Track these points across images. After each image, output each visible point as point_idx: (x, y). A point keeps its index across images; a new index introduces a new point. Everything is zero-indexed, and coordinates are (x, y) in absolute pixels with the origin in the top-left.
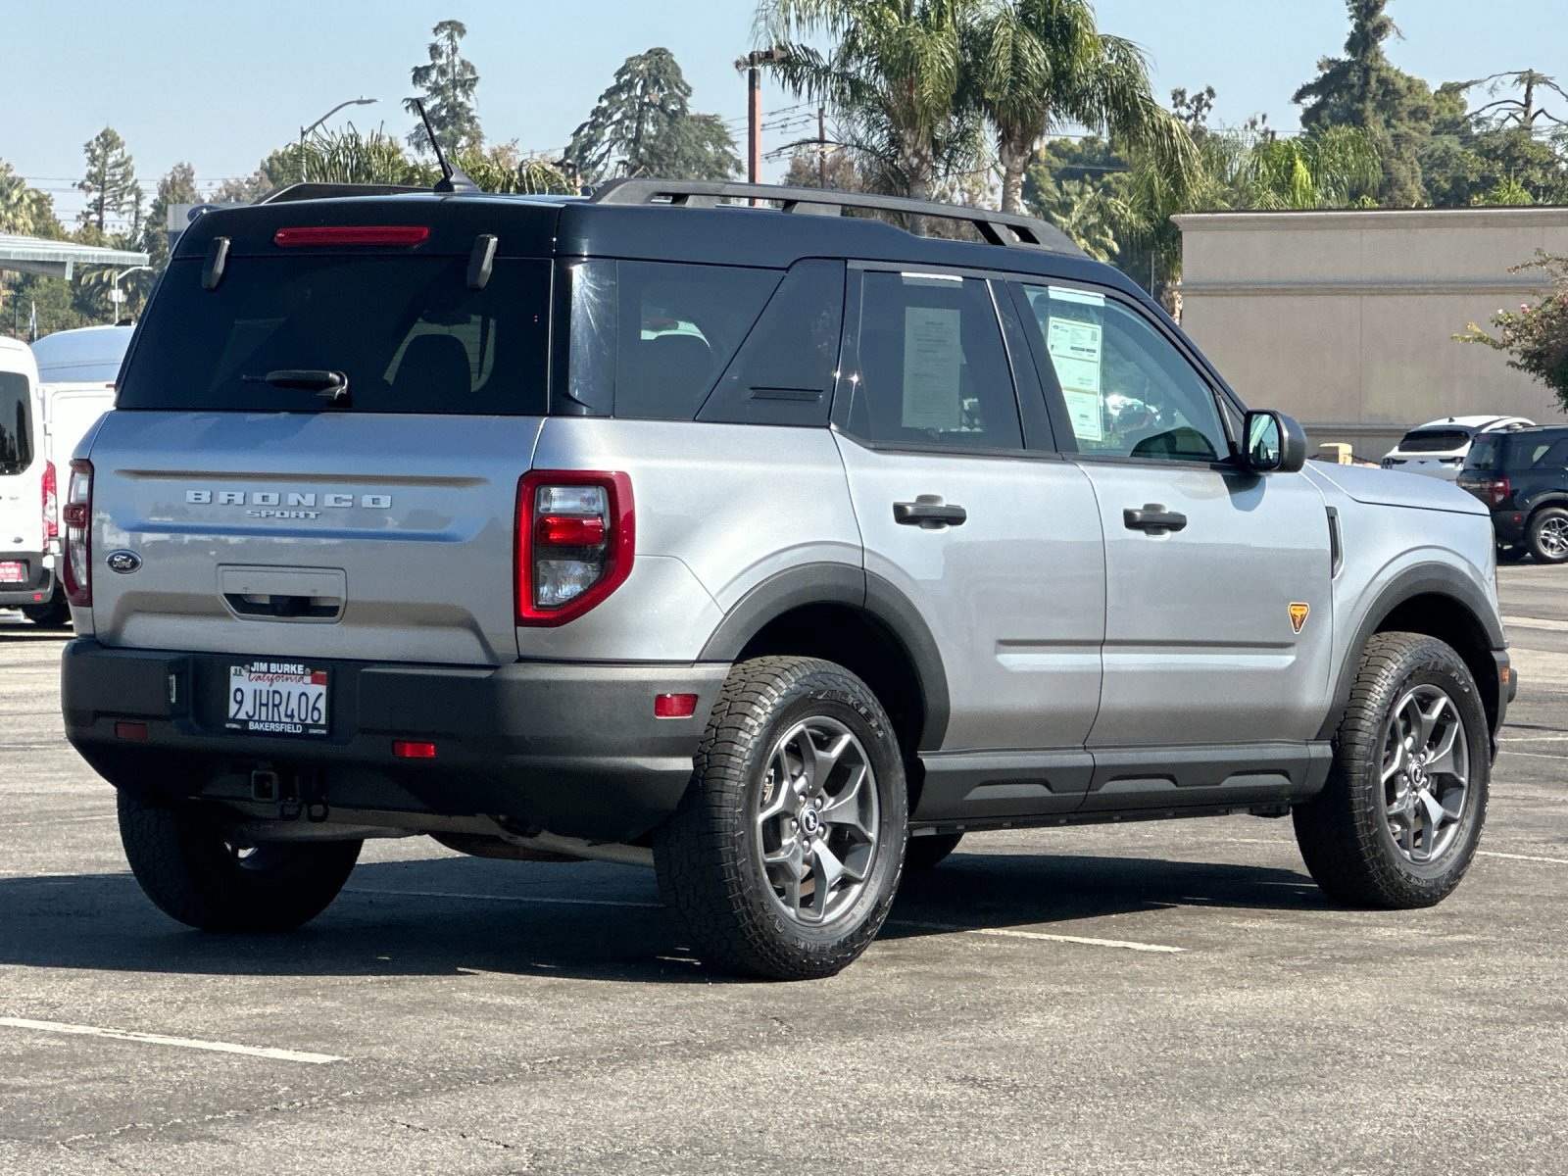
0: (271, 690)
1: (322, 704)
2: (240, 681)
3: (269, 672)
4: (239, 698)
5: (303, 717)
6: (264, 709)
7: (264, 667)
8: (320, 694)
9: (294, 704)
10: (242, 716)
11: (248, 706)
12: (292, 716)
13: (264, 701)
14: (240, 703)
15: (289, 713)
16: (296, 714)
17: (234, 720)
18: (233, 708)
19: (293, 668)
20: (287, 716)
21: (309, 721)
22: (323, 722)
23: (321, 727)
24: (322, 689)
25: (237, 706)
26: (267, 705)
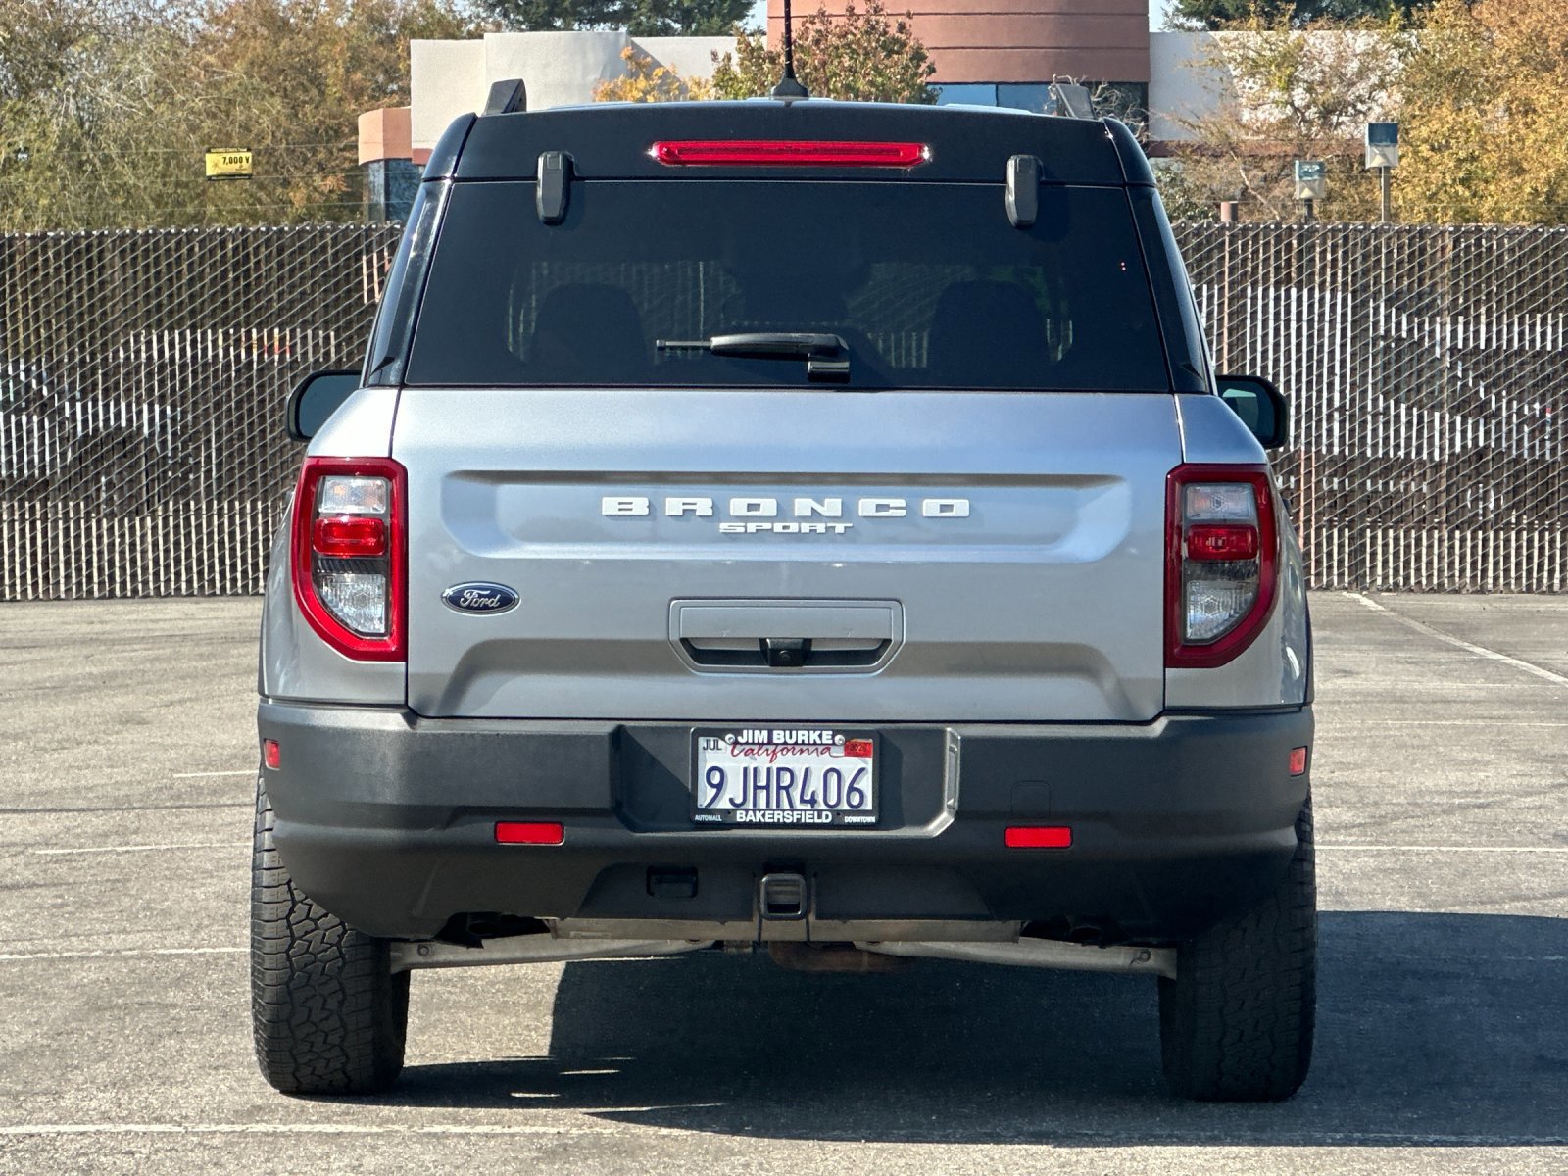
0: (775, 766)
1: (866, 784)
2: (716, 756)
3: (770, 742)
4: (716, 778)
5: (833, 800)
6: (763, 795)
7: (762, 736)
8: (862, 771)
9: (816, 784)
10: (724, 803)
11: (734, 790)
12: (813, 801)
13: (763, 782)
14: (719, 787)
15: (808, 797)
16: (820, 797)
17: (707, 811)
18: (705, 796)
19: (814, 736)
20: (802, 801)
21: (845, 807)
22: (869, 806)
23: (866, 813)
24: (868, 763)
25: (715, 790)
26: (767, 787)
